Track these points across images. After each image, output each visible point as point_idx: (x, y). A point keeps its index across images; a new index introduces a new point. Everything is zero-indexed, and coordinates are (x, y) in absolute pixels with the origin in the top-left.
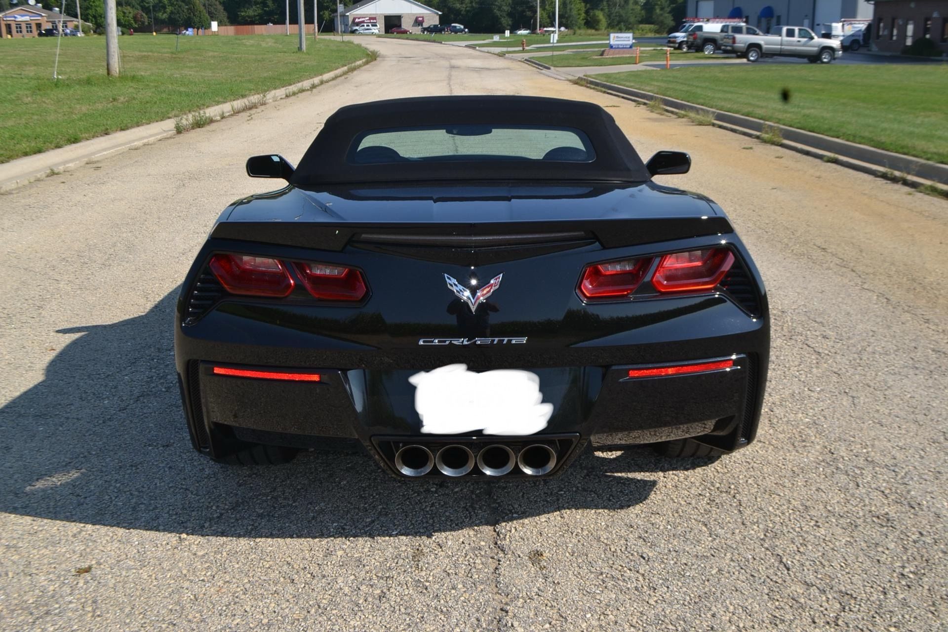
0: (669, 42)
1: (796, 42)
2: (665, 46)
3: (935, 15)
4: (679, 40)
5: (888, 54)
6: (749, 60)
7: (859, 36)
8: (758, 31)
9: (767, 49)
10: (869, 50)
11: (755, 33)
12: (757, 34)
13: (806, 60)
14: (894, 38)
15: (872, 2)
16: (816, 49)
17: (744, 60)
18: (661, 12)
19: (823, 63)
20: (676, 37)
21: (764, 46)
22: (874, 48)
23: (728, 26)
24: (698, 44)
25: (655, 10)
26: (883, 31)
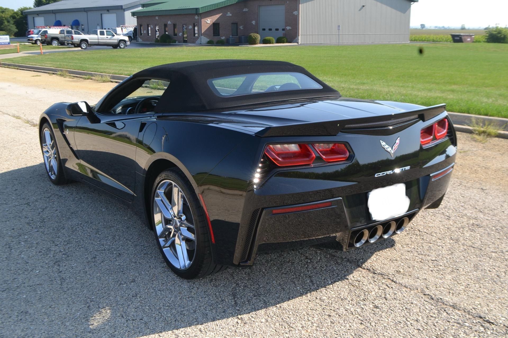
0: (29, 40)
1: (105, 38)
2: (26, 42)
3: (169, 22)
4: (35, 39)
5: (149, 43)
6: (82, 48)
7: (131, 34)
8: (81, 33)
9: (91, 42)
10: (137, 41)
11: (79, 34)
12: (81, 34)
13: (111, 47)
14: (150, 35)
15: (136, 17)
16: (116, 41)
17: (80, 49)
18: (8, 24)
19: (120, 48)
20: (32, 37)
21: (89, 41)
22: (140, 40)
23: (64, 30)
24: (48, 41)
25: (4, 22)
26: (143, 31)
